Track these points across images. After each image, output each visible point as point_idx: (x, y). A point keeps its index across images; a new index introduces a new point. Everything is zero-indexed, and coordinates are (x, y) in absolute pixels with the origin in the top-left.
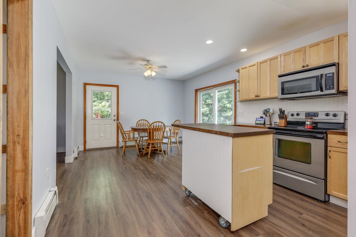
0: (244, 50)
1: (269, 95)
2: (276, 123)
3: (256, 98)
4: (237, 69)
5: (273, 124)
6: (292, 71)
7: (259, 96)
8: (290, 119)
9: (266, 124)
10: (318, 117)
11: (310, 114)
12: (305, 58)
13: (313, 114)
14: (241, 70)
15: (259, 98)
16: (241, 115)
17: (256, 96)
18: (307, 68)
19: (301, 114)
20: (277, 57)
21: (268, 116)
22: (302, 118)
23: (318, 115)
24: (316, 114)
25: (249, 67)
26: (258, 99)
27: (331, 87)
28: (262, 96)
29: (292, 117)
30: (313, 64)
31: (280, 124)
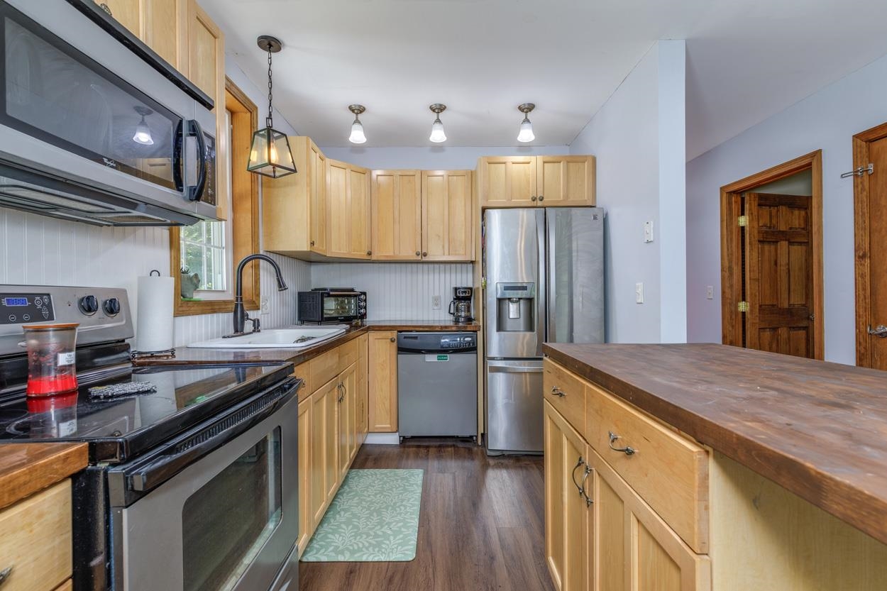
10: (51, 317)
13: (25, 302)
23: (49, 307)
24: (39, 303)
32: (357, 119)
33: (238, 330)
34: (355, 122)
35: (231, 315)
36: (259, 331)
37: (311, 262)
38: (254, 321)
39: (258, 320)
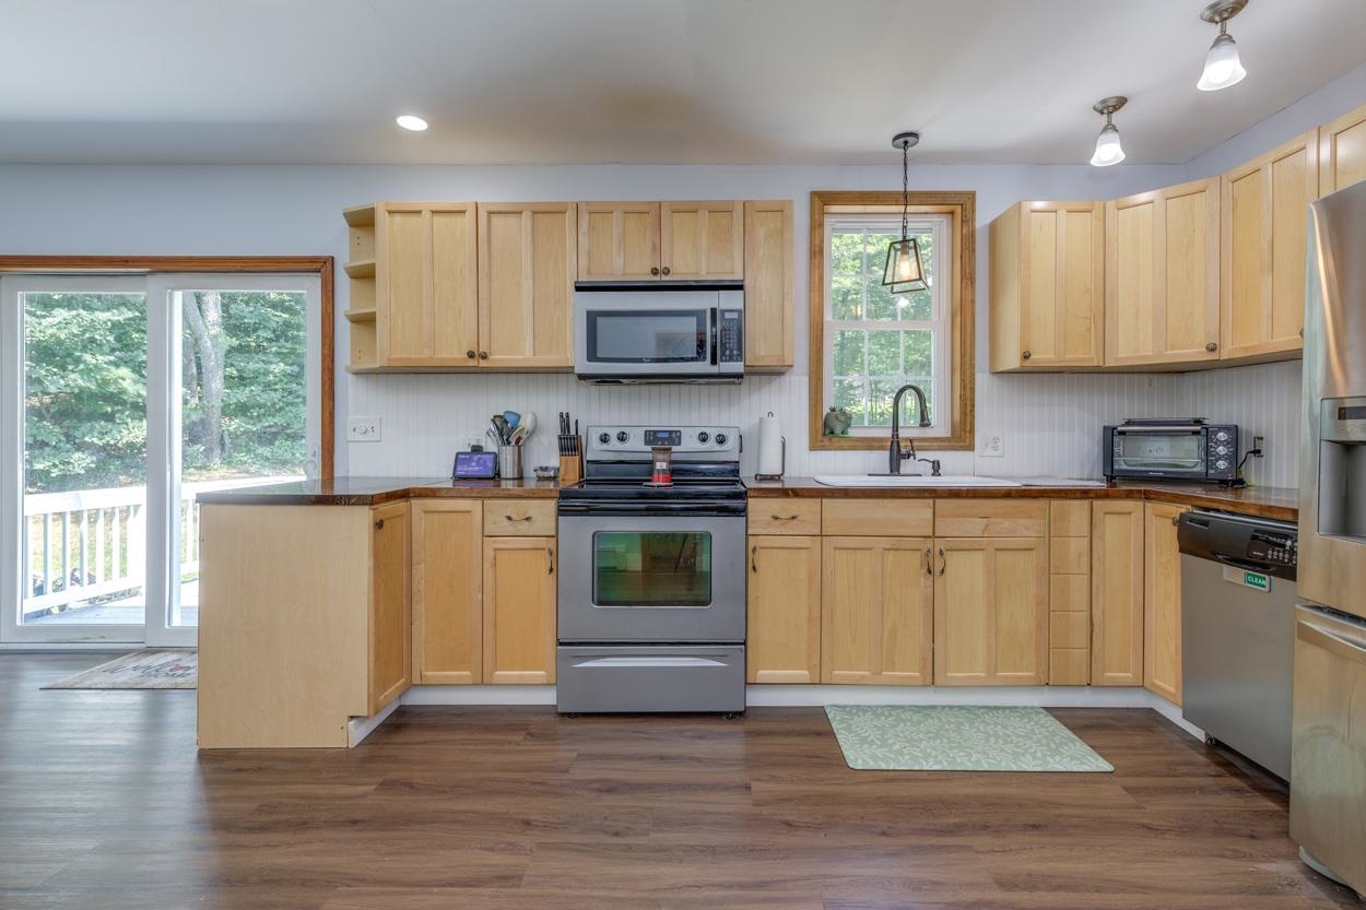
0: (412, 123)
1: (531, 356)
2: (546, 469)
3: (472, 363)
4: (358, 203)
5: (530, 473)
6: (617, 276)
7: (484, 357)
8: (594, 451)
9: (503, 475)
10: (679, 444)
11: (659, 435)
12: (657, 243)
13: (666, 435)
14: (382, 218)
15: (483, 364)
16: (368, 437)
17: (471, 355)
18: (664, 278)
19: (632, 436)
20: (561, 209)
21: (513, 443)
22: (636, 446)
23: (680, 438)
24: (673, 437)
25: (433, 212)
26: (475, 370)
27: (735, 352)
28: (499, 358)
29: (605, 446)
30: (683, 271)
31: (562, 472)
32: (1109, 123)
33: (895, 469)
34: (1105, 130)
35: (887, 453)
36: (939, 475)
37: (1183, 372)
38: (933, 462)
39: (938, 462)
